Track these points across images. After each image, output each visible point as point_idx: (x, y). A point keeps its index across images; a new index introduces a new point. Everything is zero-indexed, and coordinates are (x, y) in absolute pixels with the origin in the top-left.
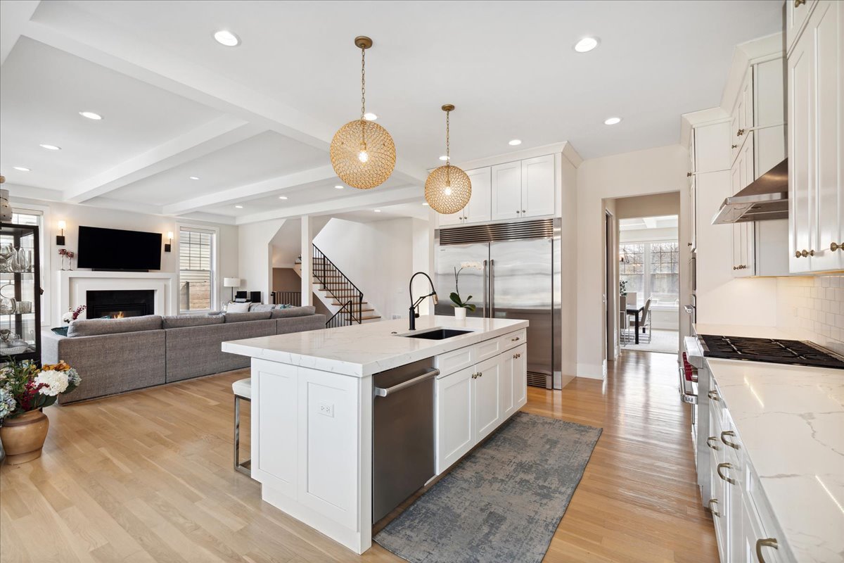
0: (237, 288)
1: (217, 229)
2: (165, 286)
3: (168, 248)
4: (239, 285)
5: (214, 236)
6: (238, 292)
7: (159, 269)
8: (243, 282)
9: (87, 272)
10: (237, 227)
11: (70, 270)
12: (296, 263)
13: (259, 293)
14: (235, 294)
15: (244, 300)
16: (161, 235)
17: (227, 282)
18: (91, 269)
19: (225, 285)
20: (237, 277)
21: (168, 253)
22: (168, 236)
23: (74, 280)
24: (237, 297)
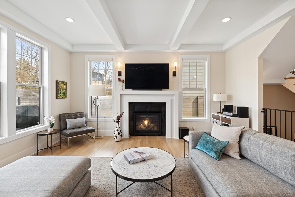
0: (225, 102)
1: (208, 57)
2: (171, 99)
3: (174, 74)
4: (226, 100)
5: (207, 62)
6: (225, 106)
7: (168, 88)
8: (230, 97)
9: (130, 91)
10: (224, 53)
11: (123, 90)
12: (286, 79)
13: (247, 108)
14: (222, 107)
15: (231, 114)
16: (168, 64)
17: (216, 97)
18: (132, 89)
19: (214, 100)
20: (224, 93)
21: (174, 77)
22: (174, 65)
23: (123, 96)
24: (224, 110)
